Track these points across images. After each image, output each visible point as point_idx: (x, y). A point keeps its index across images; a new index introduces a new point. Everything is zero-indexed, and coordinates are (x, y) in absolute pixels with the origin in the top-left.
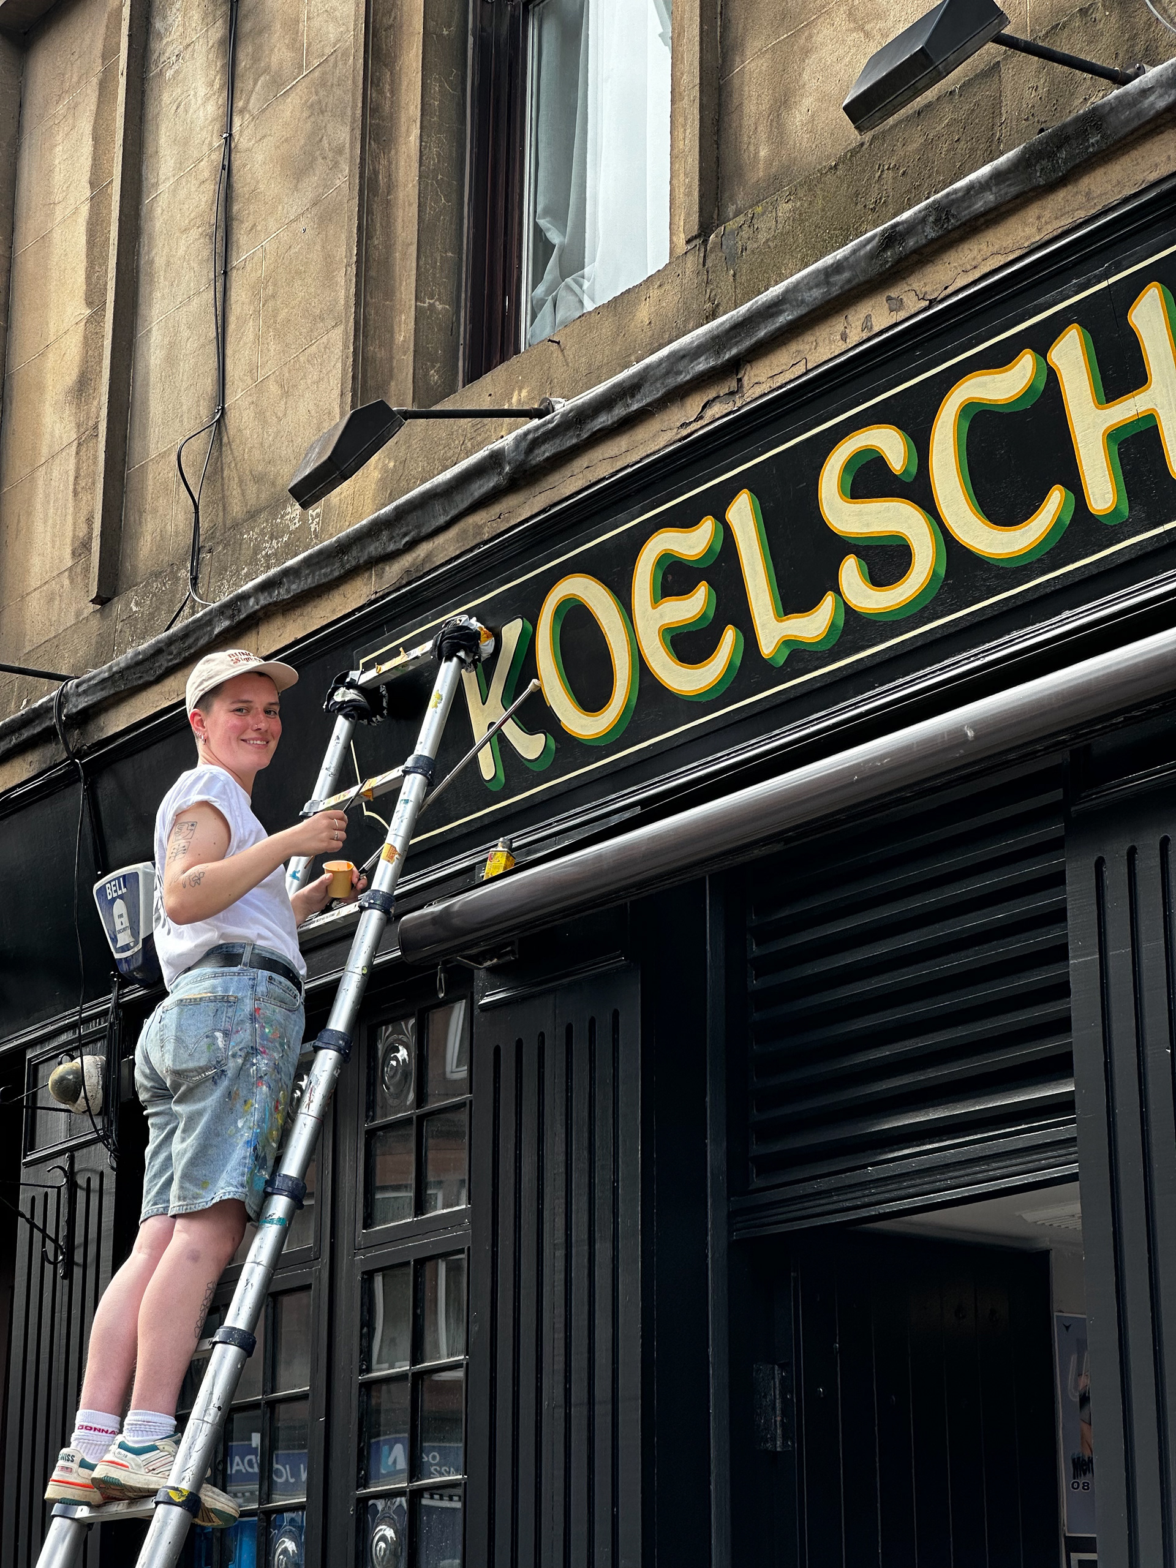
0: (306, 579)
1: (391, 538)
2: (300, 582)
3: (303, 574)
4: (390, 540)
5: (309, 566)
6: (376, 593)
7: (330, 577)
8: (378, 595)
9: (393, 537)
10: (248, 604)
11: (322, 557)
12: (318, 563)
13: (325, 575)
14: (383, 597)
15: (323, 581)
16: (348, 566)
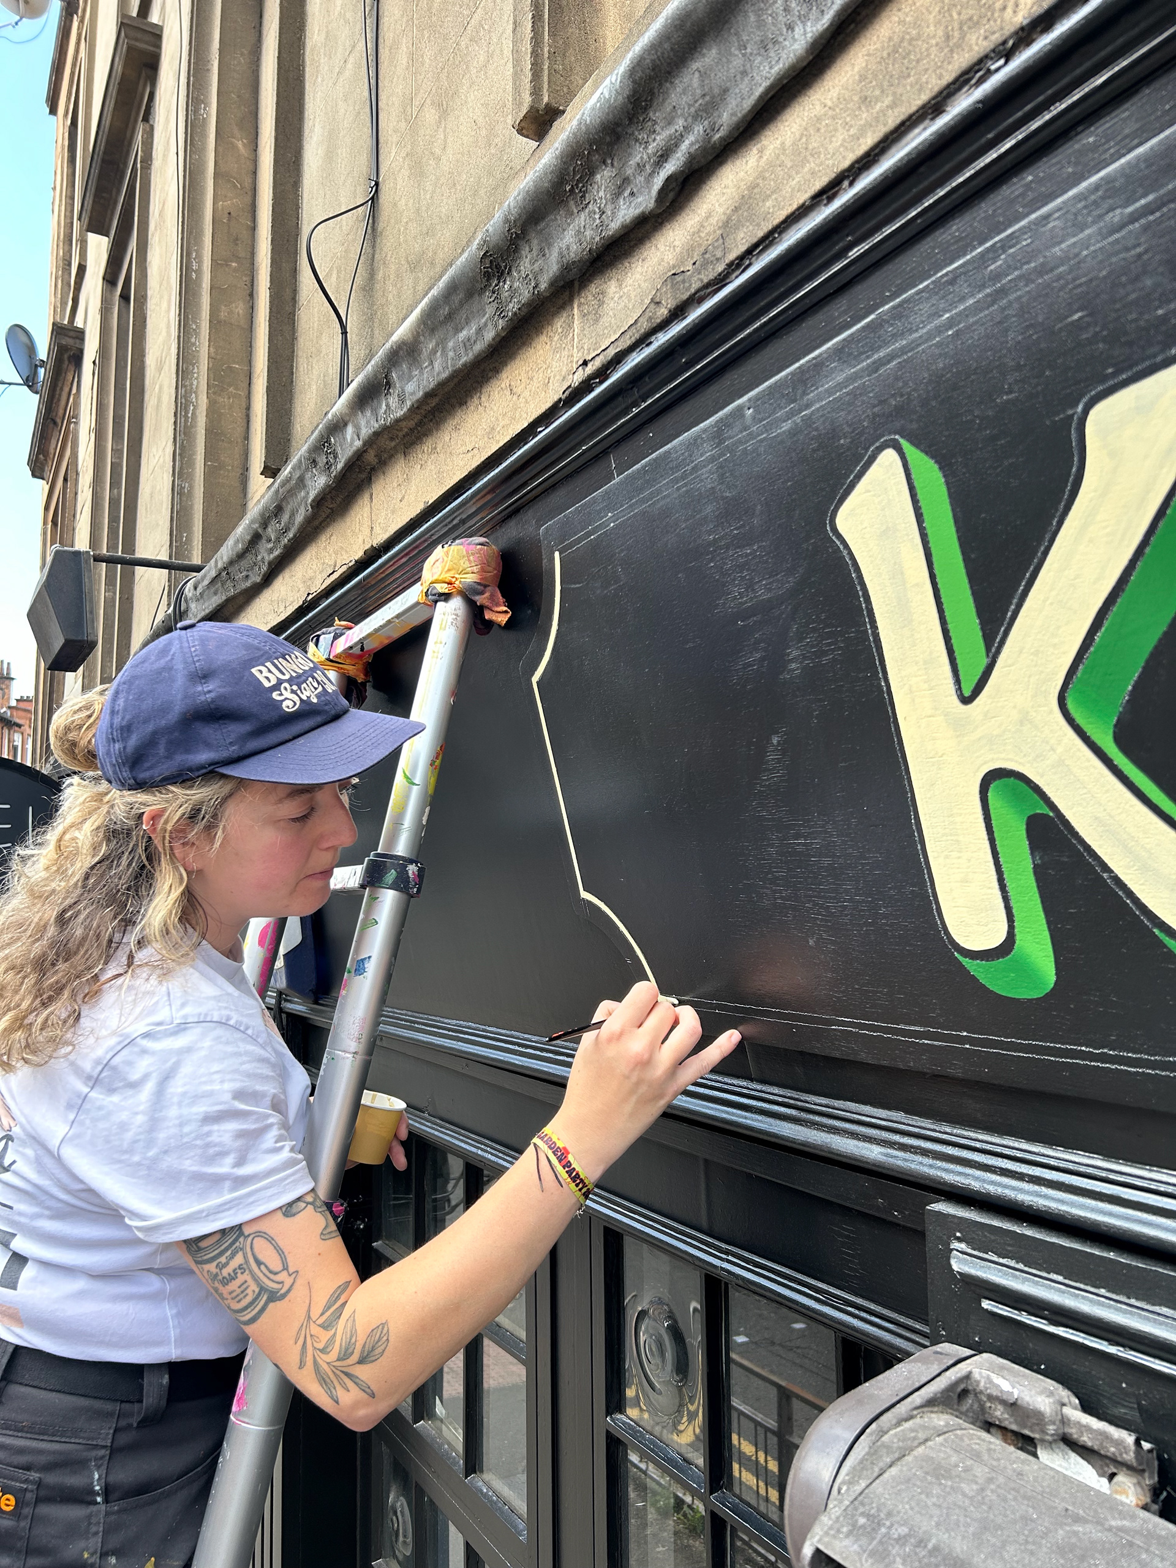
0: (431, 363)
1: (622, 185)
2: (422, 373)
3: (425, 354)
4: (618, 194)
5: (433, 331)
6: (585, 363)
7: (478, 347)
8: (590, 369)
9: (626, 181)
10: (344, 439)
11: (456, 299)
12: (450, 317)
13: (468, 343)
14: (602, 374)
15: (464, 359)
16: (513, 307)
